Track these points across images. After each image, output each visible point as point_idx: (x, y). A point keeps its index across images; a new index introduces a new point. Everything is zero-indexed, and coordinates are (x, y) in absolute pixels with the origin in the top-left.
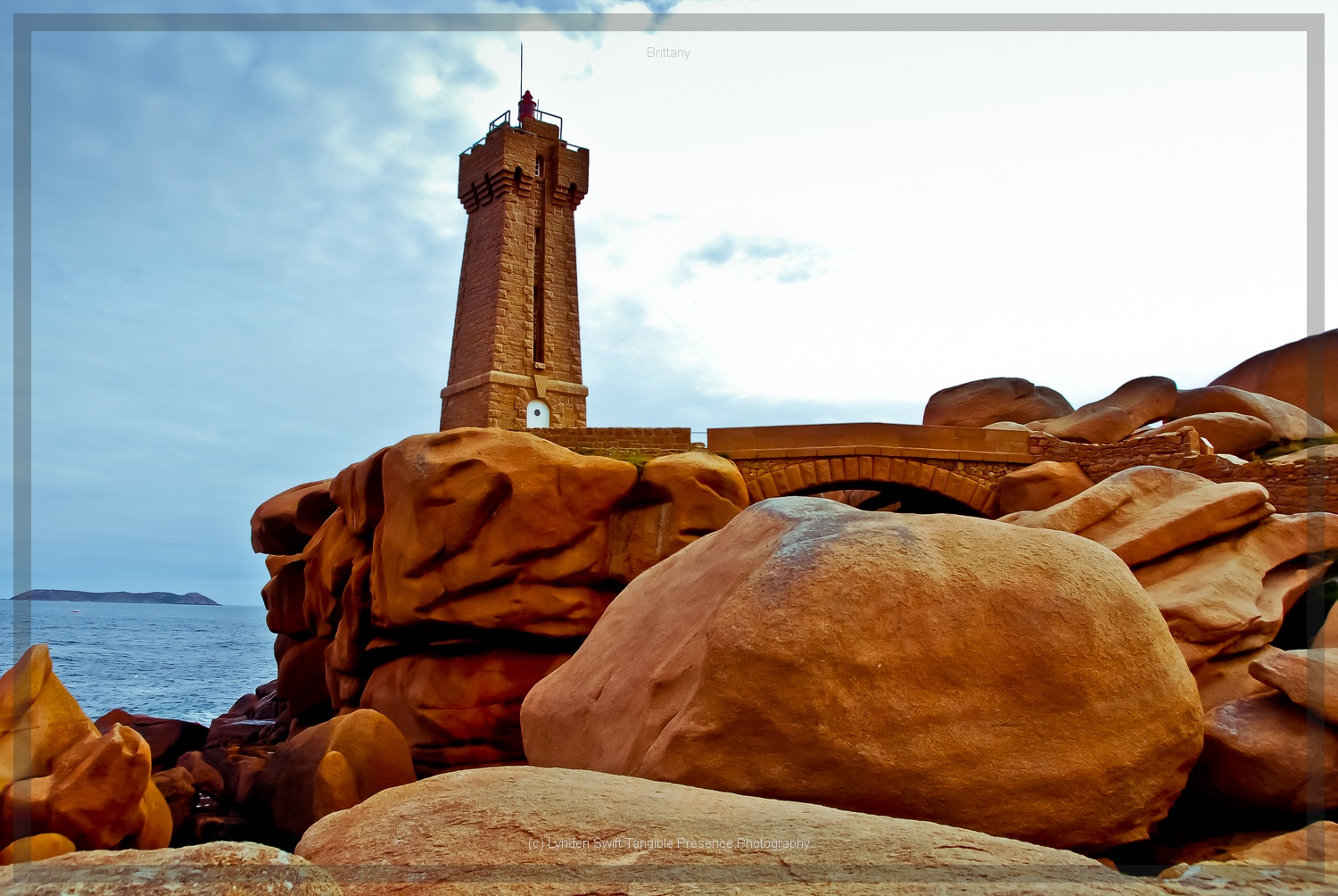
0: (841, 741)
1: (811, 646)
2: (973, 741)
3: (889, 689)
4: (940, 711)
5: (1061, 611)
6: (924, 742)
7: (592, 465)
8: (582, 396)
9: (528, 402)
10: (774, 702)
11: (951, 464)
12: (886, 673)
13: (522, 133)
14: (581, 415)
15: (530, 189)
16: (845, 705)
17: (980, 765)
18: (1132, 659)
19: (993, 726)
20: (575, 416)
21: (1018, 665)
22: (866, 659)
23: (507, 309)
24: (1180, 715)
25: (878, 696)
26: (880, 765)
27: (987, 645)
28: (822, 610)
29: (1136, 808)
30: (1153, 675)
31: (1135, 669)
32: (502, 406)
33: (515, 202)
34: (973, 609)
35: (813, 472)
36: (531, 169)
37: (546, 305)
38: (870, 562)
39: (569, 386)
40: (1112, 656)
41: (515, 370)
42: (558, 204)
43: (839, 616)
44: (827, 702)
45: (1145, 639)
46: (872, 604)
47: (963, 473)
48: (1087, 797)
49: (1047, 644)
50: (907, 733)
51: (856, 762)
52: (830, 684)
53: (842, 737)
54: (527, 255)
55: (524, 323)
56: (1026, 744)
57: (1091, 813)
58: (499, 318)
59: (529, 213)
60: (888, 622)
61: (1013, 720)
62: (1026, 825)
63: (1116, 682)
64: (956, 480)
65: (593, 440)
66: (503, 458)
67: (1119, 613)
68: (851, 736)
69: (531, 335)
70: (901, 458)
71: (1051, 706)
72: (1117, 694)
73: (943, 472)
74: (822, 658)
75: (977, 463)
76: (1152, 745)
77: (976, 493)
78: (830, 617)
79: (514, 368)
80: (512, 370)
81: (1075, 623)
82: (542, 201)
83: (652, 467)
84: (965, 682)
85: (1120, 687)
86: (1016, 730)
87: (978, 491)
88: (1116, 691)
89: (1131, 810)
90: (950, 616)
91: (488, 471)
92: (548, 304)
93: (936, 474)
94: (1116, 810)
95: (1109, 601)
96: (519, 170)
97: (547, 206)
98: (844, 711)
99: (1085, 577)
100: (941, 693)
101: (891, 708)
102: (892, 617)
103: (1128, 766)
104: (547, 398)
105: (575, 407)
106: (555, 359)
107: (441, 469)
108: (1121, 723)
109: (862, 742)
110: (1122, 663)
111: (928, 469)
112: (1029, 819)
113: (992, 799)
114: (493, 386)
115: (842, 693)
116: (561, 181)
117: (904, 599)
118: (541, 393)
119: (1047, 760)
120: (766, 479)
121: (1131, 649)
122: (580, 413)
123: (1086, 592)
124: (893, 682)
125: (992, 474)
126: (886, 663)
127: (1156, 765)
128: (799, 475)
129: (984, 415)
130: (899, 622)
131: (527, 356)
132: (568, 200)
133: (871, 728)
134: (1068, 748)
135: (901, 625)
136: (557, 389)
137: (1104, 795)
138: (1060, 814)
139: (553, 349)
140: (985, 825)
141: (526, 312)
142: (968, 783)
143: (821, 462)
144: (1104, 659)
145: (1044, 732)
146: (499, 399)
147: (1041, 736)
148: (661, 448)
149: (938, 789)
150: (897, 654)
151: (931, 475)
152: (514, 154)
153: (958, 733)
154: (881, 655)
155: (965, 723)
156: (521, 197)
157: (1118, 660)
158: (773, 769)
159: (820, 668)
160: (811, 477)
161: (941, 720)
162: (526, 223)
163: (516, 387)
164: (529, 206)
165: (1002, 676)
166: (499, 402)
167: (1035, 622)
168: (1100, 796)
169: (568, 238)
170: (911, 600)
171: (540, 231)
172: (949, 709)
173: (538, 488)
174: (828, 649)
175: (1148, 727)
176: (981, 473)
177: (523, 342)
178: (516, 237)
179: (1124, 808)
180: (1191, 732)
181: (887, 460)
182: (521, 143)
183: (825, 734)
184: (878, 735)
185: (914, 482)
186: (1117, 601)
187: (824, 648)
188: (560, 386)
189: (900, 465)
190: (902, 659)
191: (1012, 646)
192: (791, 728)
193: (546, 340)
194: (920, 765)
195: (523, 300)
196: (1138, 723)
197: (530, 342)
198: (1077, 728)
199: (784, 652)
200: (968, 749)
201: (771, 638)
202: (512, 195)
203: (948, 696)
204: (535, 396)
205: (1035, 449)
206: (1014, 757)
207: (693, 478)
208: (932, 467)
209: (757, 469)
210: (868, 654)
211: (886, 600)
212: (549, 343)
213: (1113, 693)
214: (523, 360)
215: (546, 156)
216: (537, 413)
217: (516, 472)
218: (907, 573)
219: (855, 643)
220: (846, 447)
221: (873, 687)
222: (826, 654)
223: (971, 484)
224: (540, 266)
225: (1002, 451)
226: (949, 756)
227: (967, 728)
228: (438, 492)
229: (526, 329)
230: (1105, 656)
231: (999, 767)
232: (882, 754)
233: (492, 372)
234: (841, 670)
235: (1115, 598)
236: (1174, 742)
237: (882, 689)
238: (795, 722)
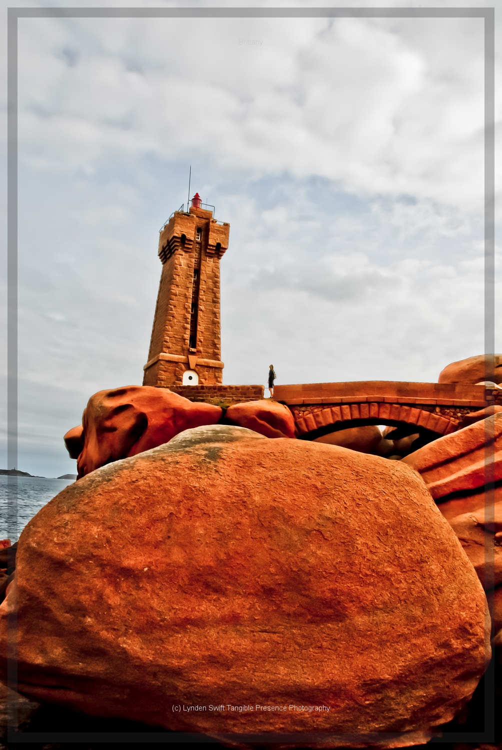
0: (106, 633)
1: (80, 548)
2: (229, 645)
3: (153, 591)
4: (199, 615)
5: (322, 529)
6: (181, 641)
7: (194, 408)
8: (219, 369)
9: (184, 371)
10: (52, 594)
11: (431, 408)
12: (151, 576)
13: (188, 216)
14: (219, 379)
15: (191, 247)
16: (110, 602)
17: (234, 667)
18: (402, 577)
19: (253, 632)
20: (215, 380)
21: (277, 577)
22: (132, 562)
23: (173, 317)
24: (451, 631)
25: (142, 596)
26: (138, 658)
27: (250, 557)
28: (98, 517)
29: (399, 718)
30: (425, 593)
31: (404, 585)
32: (167, 374)
33: (182, 255)
34: (240, 523)
35: (339, 413)
36: (191, 234)
37: (199, 314)
38: (156, 477)
39: (212, 362)
40: (377, 573)
41: (177, 352)
42: (210, 256)
43: (111, 524)
44: (94, 598)
45: (418, 557)
46: (145, 514)
47: (439, 414)
48: (343, 705)
49: (304, 560)
50: (165, 632)
51: (119, 653)
52: (97, 583)
53: (107, 630)
54: (188, 285)
55: (184, 325)
56: (284, 651)
57: (347, 721)
58: (168, 322)
59: (191, 261)
60: (158, 530)
61: (272, 627)
62: (282, 726)
63: (381, 598)
64: (434, 419)
65: (204, 393)
66: (145, 403)
67: (391, 532)
68: (114, 629)
69: (188, 332)
70: (397, 403)
71: (309, 617)
72: (381, 609)
73: (425, 413)
74: (90, 559)
75: (449, 407)
76: (417, 660)
77: (448, 428)
78: (103, 523)
79: (176, 351)
80: (175, 353)
81: (335, 541)
82: (200, 254)
83: (231, 410)
84: (226, 589)
85: (384, 603)
86: (275, 637)
87: (450, 426)
88: (381, 606)
89: (393, 720)
90: (216, 528)
91: (135, 411)
92: (200, 314)
93: (421, 415)
94: (376, 719)
95: (380, 520)
96: (184, 236)
97: (203, 257)
98: (109, 607)
99: (356, 496)
100: (202, 598)
101: (152, 608)
102: (162, 526)
103: (387, 679)
104: (197, 369)
105: (215, 375)
106: (203, 346)
107: (111, 410)
108: (384, 637)
109: (125, 636)
110: (389, 579)
111: (415, 411)
112: (285, 721)
113: (247, 700)
114: (162, 362)
115: (109, 590)
116: (211, 242)
117: (176, 511)
118: (192, 366)
119: (303, 667)
120: (309, 418)
121: (401, 567)
122: (217, 379)
123: (353, 511)
124: (157, 584)
125: (459, 415)
126: (153, 567)
127: (424, 678)
128: (330, 415)
129: (476, 378)
130: (169, 532)
131: (185, 345)
132: (216, 253)
133: (134, 624)
134: (325, 658)
135: (172, 535)
136: (203, 364)
137: (360, 705)
138: (315, 719)
139: (202, 340)
140: (242, 721)
141: (186, 318)
142: (222, 683)
143: (344, 407)
144: (367, 575)
145: (302, 641)
146: (165, 370)
147: (299, 645)
148: (245, 398)
149: (192, 686)
150: (164, 560)
151: (417, 415)
152: (181, 227)
153: (215, 636)
154: (149, 560)
155: (224, 627)
156: (186, 252)
157: (386, 577)
158: (55, 650)
159: (88, 568)
160: (338, 416)
161: (200, 623)
162: (189, 267)
163: (176, 363)
164: (191, 257)
165: (263, 587)
166: (165, 371)
167: (295, 538)
168: (356, 706)
169: (216, 275)
170: (183, 512)
171: (197, 272)
172: (208, 613)
173: (162, 422)
174: (96, 552)
175: (414, 641)
176: (452, 414)
177: (183, 336)
178: (182, 275)
179: (384, 718)
180: (467, 646)
181: (388, 405)
182: (186, 221)
183: (91, 626)
184: (139, 631)
185: (406, 420)
186: (391, 521)
187: (92, 550)
188: (205, 362)
189: (397, 408)
190: (168, 565)
191: (273, 560)
192: (64, 617)
193: (198, 335)
194: (175, 662)
195: (183, 312)
196: (405, 638)
197: (187, 336)
198: (335, 639)
199: (59, 553)
200: (223, 652)
201: (51, 538)
202: (180, 251)
203: (210, 601)
204: (188, 368)
205: (489, 398)
206: (270, 662)
207: (255, 417)
208: (418, 410)
209: (304, 411)
210: (135, 560)
211: (159, 511)
212: (200, 336)
213: (377, 608)
214: (182, 347)
215: (203, 228)
216: (190, 378)
217: (151, 412)
218: (185, 488)
219: (123, 548)
220: (361, 397)
221: (138, 588)
222: (94, 556)
223: (444, 422)
224: (196, 292)
225: (466, 399)
226: (203, 657)
227: (225, 632)
228: (108, 424)
229: (186, 328)
230: (368, 573)
231: (254, 671)
232: (142, 649)
233: (162, 354)
234: (108, 570)
235: (388, 518)
236: (444, 656)
237: (146, 590)
238: (67, 612)
